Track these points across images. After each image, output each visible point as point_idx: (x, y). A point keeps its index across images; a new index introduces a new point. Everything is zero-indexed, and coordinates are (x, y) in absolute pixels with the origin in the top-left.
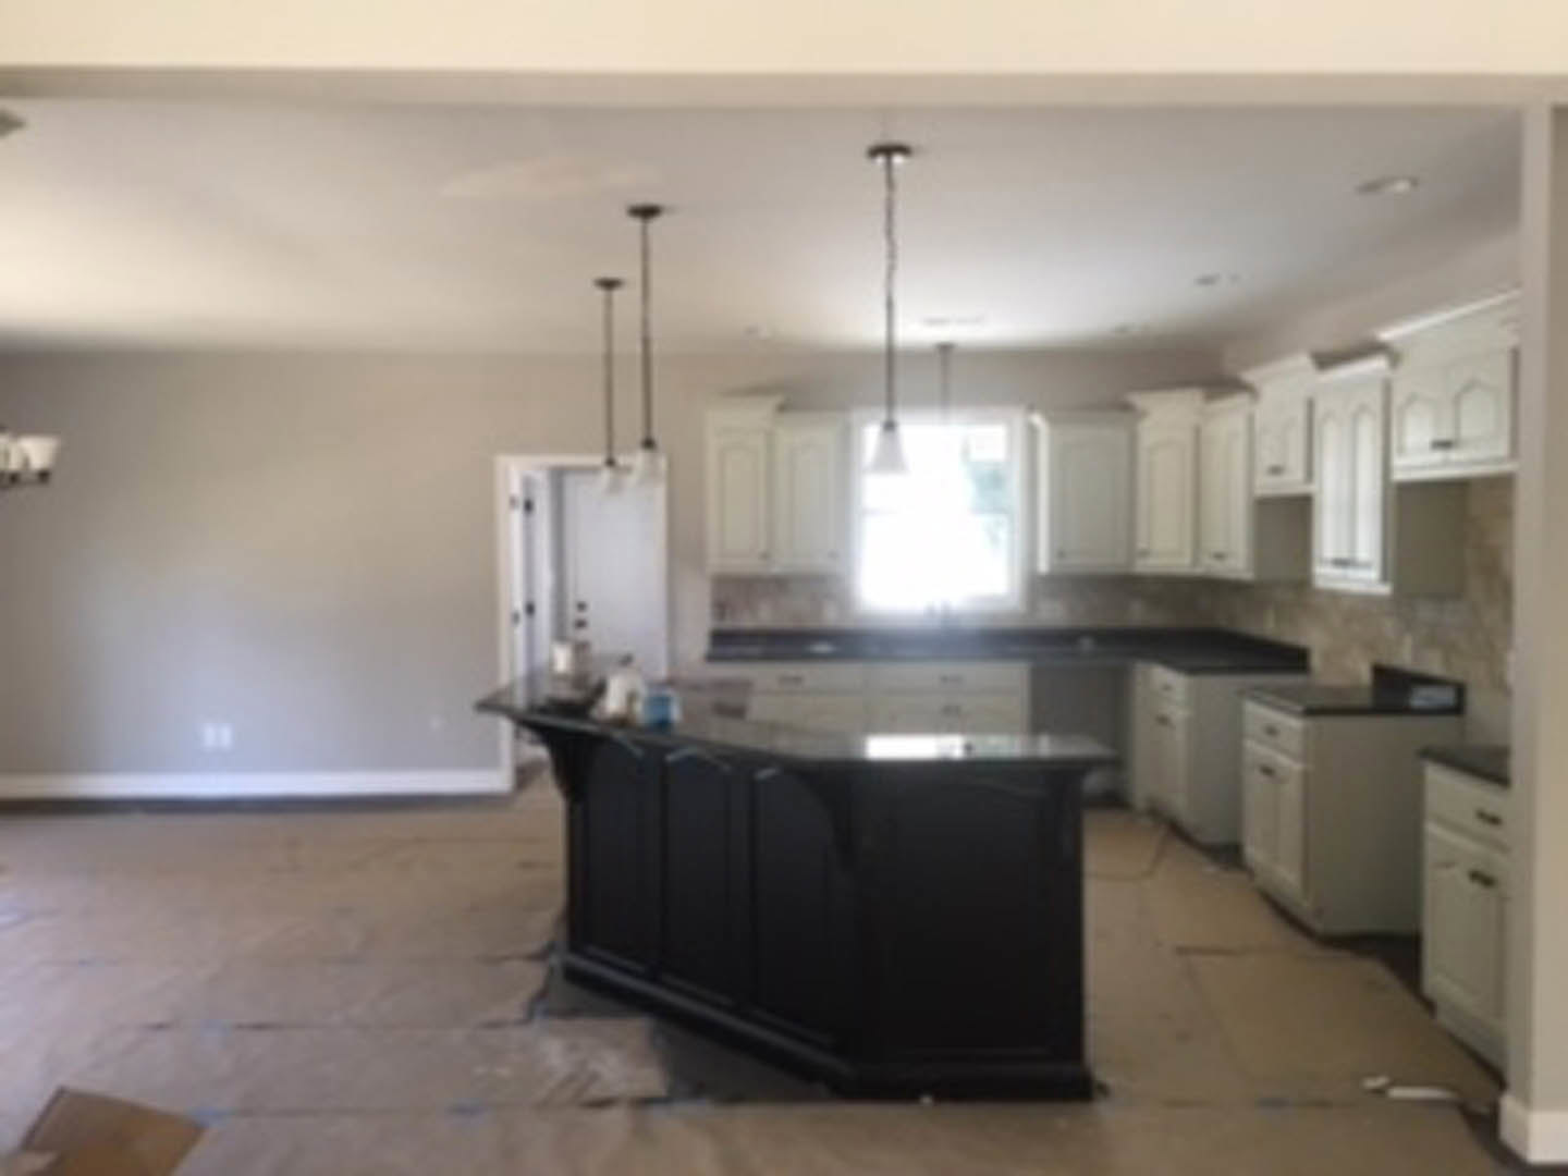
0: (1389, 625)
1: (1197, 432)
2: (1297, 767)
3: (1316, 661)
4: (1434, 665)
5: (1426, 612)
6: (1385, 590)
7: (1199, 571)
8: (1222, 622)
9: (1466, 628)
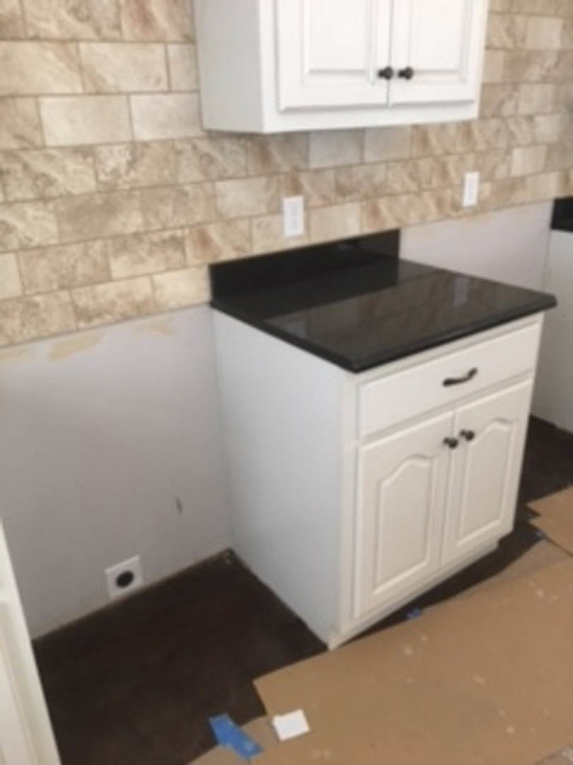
9: (403, 161)
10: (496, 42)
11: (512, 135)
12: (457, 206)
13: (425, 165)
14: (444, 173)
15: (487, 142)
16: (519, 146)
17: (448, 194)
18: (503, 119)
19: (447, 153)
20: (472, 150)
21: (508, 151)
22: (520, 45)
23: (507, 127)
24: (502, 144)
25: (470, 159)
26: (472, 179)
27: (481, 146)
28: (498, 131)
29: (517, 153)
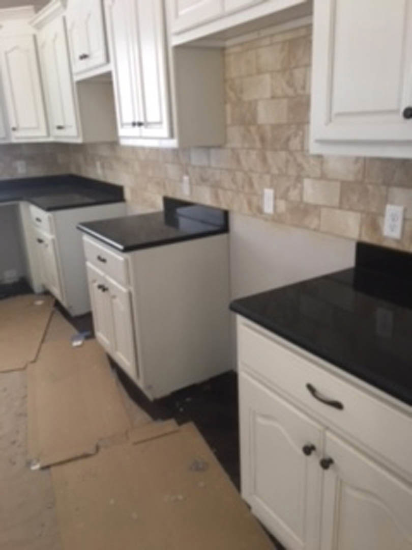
0: (172, 171)
1: (35, 37)
2: (124, 290)
3: (128, 194)
4: (205, 197)
5: (197, 159)
6: (173, 143)
7: (51, 139)
8: (73, 171)
9: (229, 170)
10: (279, 92)
11: (300, 167)
12: (260, 210)
13: (239, 176)
14: (251, 185)
15: (279, 169)
16: (308, 177)
17: (255, 199)
18: (291, 153)
19: (251, 170)
20: (268, 172)
21: (299, 179)
22: (300, 92)
23: (295, 159)
24: (292, 172)
25: (267, 178)
26: (269, 193)
27: (275, 171)
28: (287, 161)
29: (307, 183)
